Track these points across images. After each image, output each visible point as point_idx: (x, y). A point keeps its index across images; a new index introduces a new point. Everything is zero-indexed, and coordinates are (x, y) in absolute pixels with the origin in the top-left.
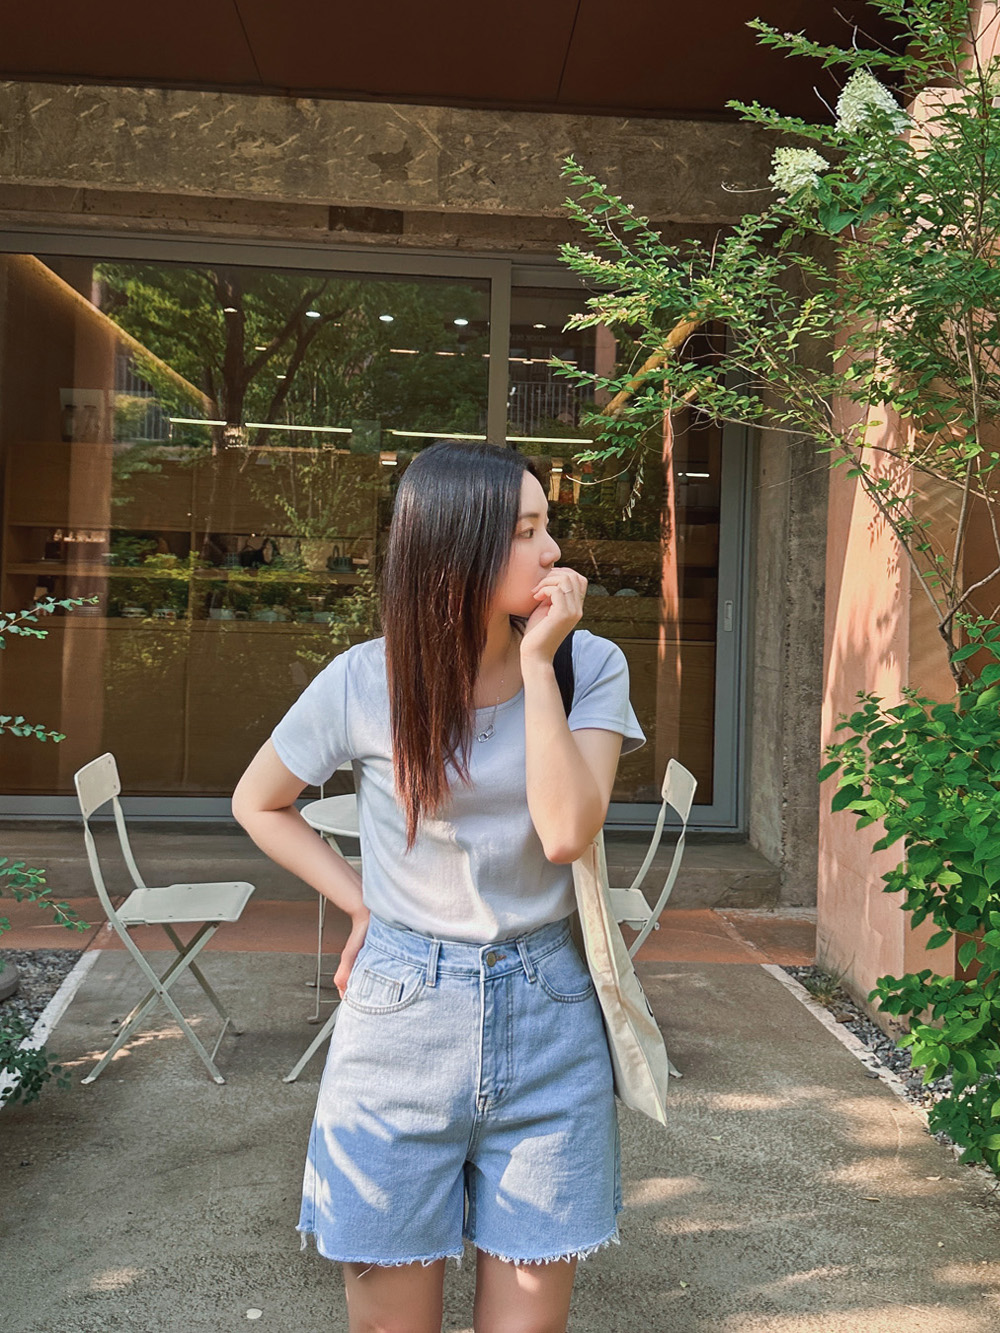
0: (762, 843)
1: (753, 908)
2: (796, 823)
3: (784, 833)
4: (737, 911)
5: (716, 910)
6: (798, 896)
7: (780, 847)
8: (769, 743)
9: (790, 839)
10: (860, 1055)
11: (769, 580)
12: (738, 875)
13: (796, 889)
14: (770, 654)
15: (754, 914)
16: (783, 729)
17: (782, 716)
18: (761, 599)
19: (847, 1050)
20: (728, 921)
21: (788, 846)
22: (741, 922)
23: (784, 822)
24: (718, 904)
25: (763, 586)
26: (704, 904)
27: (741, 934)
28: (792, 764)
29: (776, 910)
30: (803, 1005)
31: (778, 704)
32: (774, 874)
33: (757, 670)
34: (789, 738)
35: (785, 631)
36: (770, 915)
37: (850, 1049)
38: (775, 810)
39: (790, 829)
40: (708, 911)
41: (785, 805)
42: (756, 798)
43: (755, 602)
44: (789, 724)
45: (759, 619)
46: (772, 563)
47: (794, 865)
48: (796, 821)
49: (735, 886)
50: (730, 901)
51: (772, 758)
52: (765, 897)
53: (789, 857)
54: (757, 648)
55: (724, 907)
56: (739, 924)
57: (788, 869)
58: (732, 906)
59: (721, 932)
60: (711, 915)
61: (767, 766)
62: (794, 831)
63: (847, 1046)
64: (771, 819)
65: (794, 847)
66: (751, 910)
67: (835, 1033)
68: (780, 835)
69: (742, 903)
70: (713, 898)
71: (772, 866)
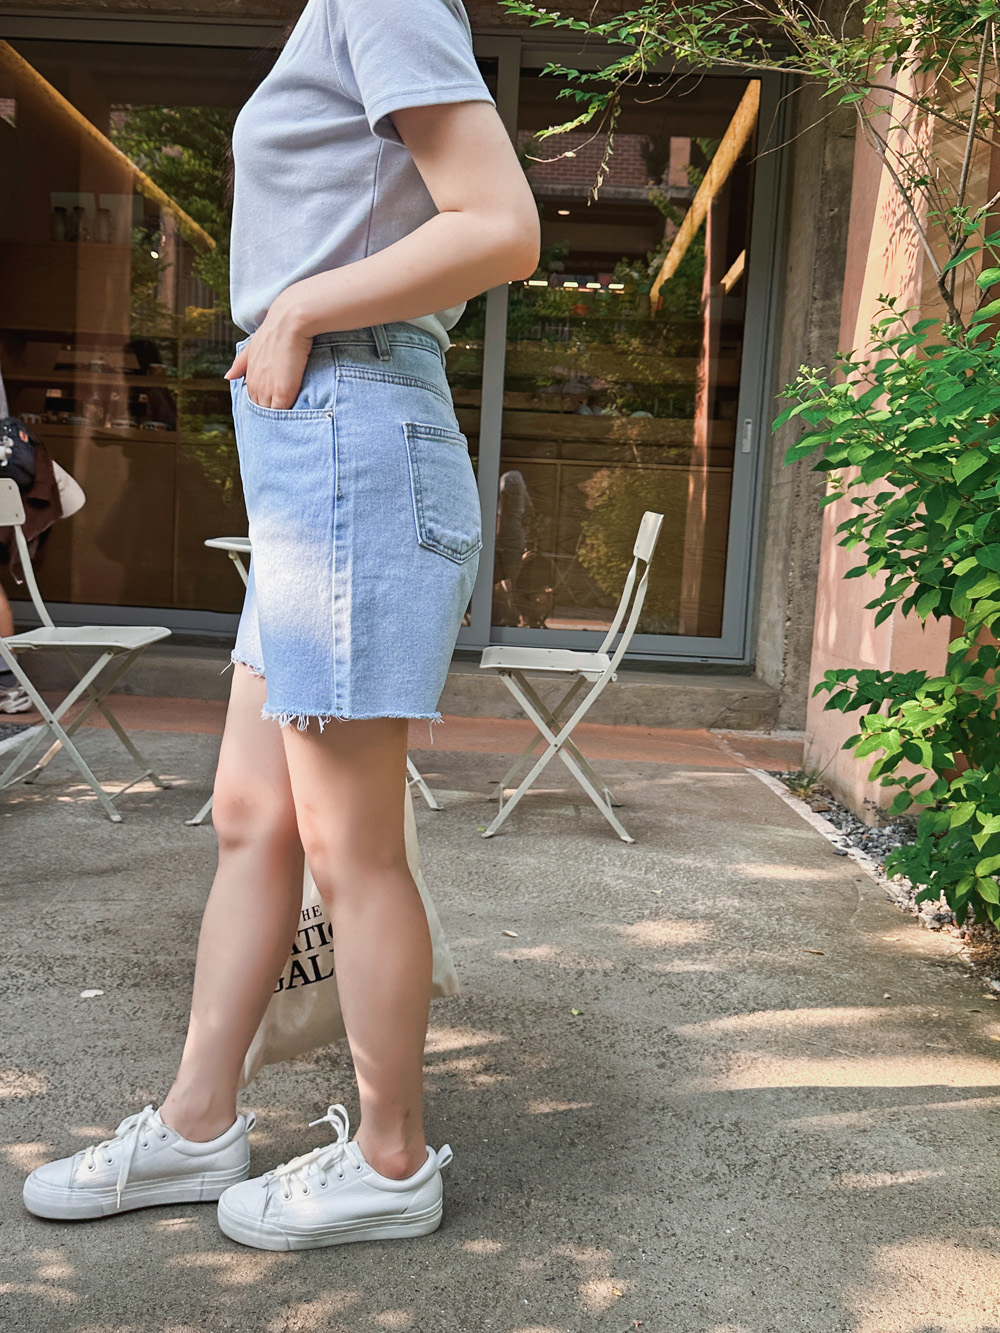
0: (766, 670)
1: (750, 730)
2: (798, 644)
3: (786, 653)
4: (733, 731)
5: (712, 730)
6: (796, 719)
7: (781, 667)
8: (777, 562)
9: (791, 660)
10: (830, 837)
12: (737, 695)
13: (794, 712)
14: (786, 468)
15: (750, 734)
16: (791, 542)
17: (791, 528)
19: (819, 833)
20: (723, 738)
21: (789, 666)
22: (735, 740)
23: (786, 641)
24: (714, 725)
26: (700, 724)
28: (798, 580)
29: (772, 732)
30: (780, 798)
31: (787, 516)
32: (773, 695)
33: (772, 490)
34: (796, 552)
36: (766, 736)
37: (822, 832)
38: (779, 632)
39: (792, 650)
40: (703, 732)
41: (788, 624)
44: (797, 538)
47: (794, 686)
48: (798, 640)
49: (732, 707)
50: (727, 722)
51: (779, 579)
52: (762, 719)
53: (789, 678)
54: (773, 466)
55: (720, 728)
57: (788, 690)
58: (729, 727)
60: (707, 735)
61: (774, 590)
62: (796, 651)
63: (819, 830)
64: (774, 644)
65: (796, 668)
66: (747, 732)
67: (809, 820)
68: (782, 657)
69: (739, 725)
70: (710, 718)
71: (772, 688)
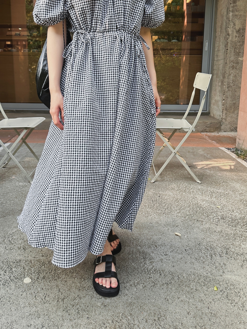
0: (215, 114)
2: (227, 107)
3: (223, 110)
4: (208, 133)
5: (202, 133)
6: (226, 129)
7: (221, 114)
8: (218, 83)
11: (221, 31)
12: (209, 123)
13: (226, 127)
14: (221, 55)
16: (224, 77)
17: (224, 73)
18: (217, 38)
21: (224, 113)
23: (223, 106)
24: (202, 132)
25: (218, 33)
26: (198, 131)
27: (210, 139)
28: (227, 88)
29: (219, 133)
31: (223, 70)
32: (219, 122)
33: (215, 61)
34: (226, 80)
35: (226, 45)
38: (220, 104)
40: (199, 134)
41: (224, 101)
42: (213, 101)
43: (215, 40)
44: (226, 76)
45: (216, 45)
46: (222, 24)
48: (227, 105)
49: (207, 126)
50: (206, 130)
51: (220, 88)
52: (216, 129)
53: (224, 117)
54: (215, 55)
55: (204, 132)
56: (209, 137)
57: (224, 120)
58: (206, 132)
59: (204, 139)
60: (200, 134)
62: (226, 109)
64: (218, 107)
65: (226, 114)
66: (212, 133)
68: (221, 110)
69: (210, 131)
70: (201, 130)
71: (218, 120)
